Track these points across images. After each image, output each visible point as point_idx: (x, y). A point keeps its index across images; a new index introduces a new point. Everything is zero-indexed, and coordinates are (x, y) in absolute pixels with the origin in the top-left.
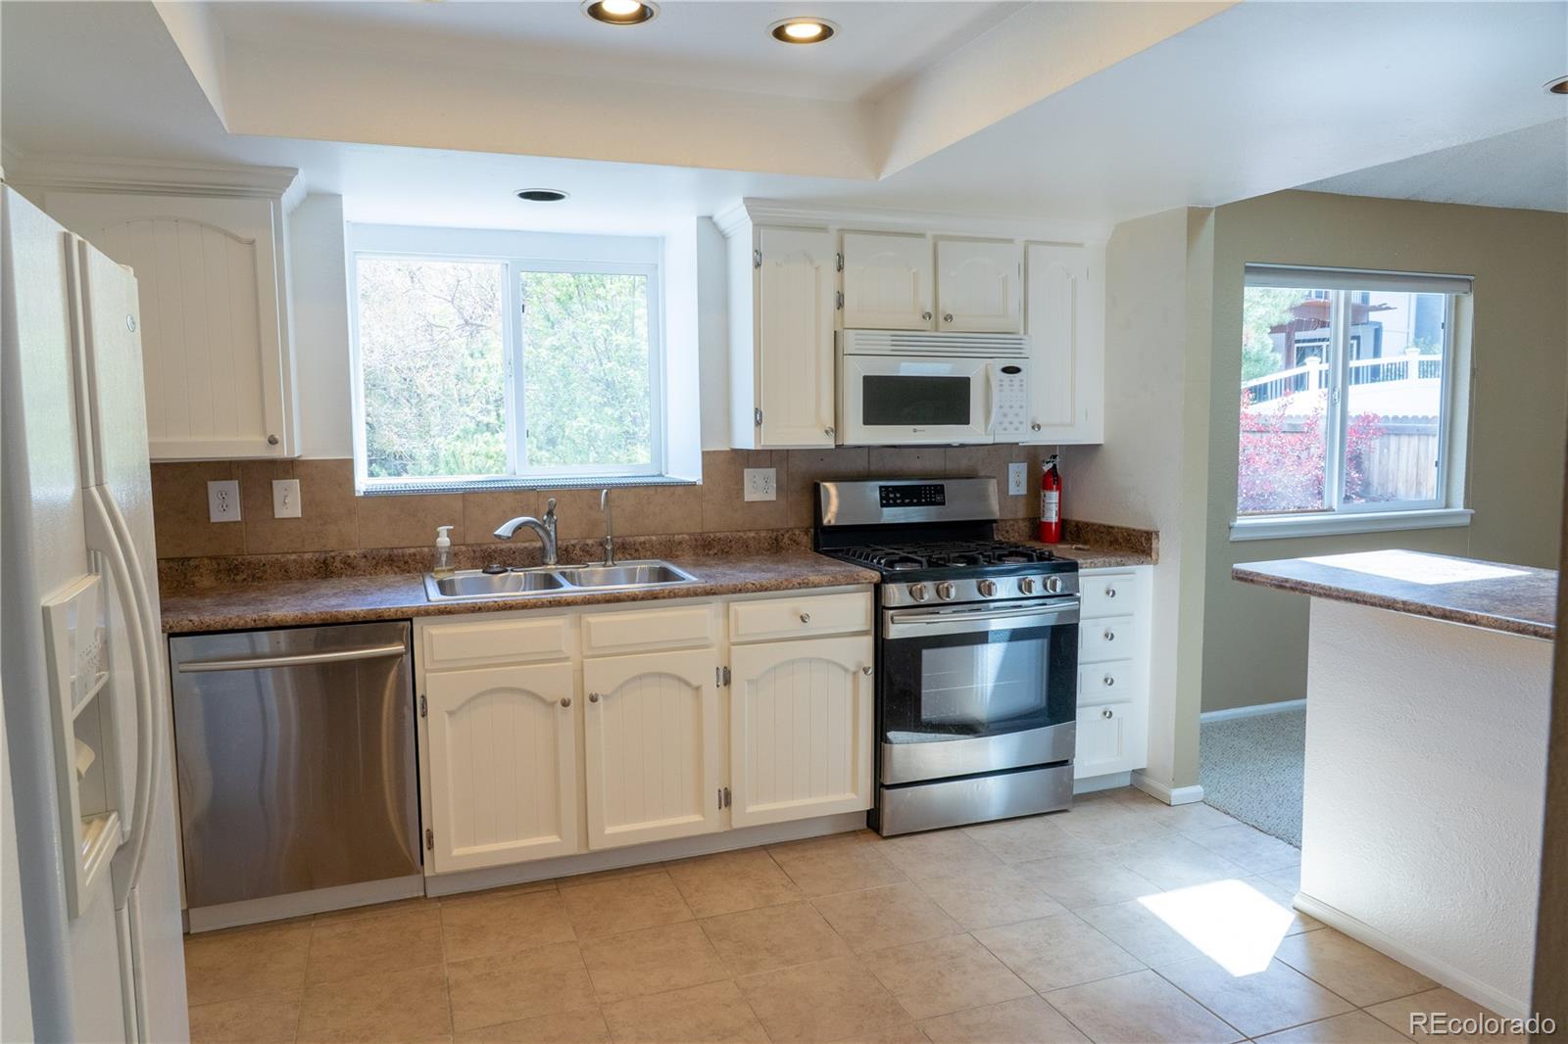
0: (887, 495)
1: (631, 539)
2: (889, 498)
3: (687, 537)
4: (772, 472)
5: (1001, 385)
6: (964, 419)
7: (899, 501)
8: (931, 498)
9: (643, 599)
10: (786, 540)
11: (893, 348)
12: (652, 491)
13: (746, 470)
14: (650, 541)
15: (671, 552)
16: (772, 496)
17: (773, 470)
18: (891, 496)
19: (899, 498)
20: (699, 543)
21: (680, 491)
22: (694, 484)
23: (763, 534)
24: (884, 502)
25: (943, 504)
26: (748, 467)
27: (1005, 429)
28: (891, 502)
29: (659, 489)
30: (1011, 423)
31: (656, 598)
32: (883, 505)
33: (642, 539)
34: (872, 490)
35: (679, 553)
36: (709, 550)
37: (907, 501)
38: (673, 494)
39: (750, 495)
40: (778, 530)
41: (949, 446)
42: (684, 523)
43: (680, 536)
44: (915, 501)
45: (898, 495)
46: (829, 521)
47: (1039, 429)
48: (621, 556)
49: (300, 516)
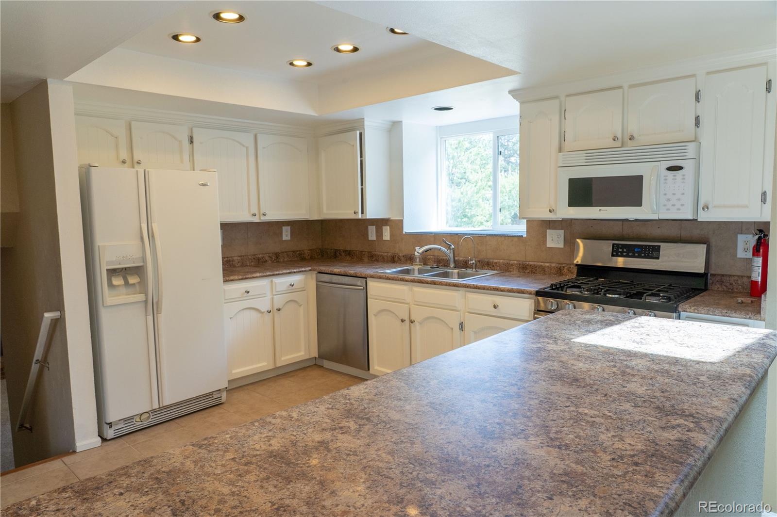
0: (618, 249)
1: (492, 260)
2: (617, 252)
3: (515, 262)
4: (562, 232)
5: (666, 180)
6: (638, 202)
7: (625, 254)
8: (648, 254)
9: (430, 284)
10: (565, 270)
11: (586, 161)
12: (503, 239)
13: (548, 230)
14: (499, 262)
15: (508, 269)
16: (561, 246)
17: (563, 231)
18: (620, 250)
19: (625, 252)
20: (521, 266)
21: (516, 239)
22: (522, 237)
23: (553, 265)
24: (615, 253)
25: (658, 258)
26: (549, 229)
27: (668, 210)
28: (619, 254)
29: (506, 238)
30: (674, 205)
31: (435, 284)
32: (613, 255)
33: (496, 261)
34: (607, 247)
35: (511, 270)
36: (526, 270)
37: (630, 254)
38: (512, 240)
39: (550, 244)
40: (562, 264)
41: (627, 220)
42: (516, 255)
43: (513, 262)
44: (637, 255)
45: (625, 250)
46: (577, 262)
47: (708, 208)
48: (487, 267)
49: (389, 239)
